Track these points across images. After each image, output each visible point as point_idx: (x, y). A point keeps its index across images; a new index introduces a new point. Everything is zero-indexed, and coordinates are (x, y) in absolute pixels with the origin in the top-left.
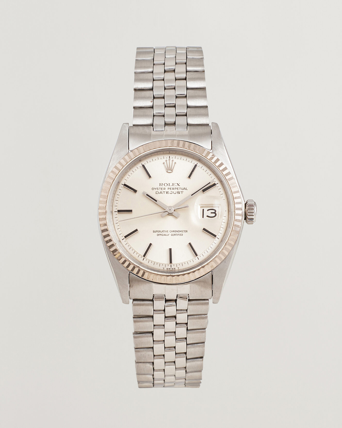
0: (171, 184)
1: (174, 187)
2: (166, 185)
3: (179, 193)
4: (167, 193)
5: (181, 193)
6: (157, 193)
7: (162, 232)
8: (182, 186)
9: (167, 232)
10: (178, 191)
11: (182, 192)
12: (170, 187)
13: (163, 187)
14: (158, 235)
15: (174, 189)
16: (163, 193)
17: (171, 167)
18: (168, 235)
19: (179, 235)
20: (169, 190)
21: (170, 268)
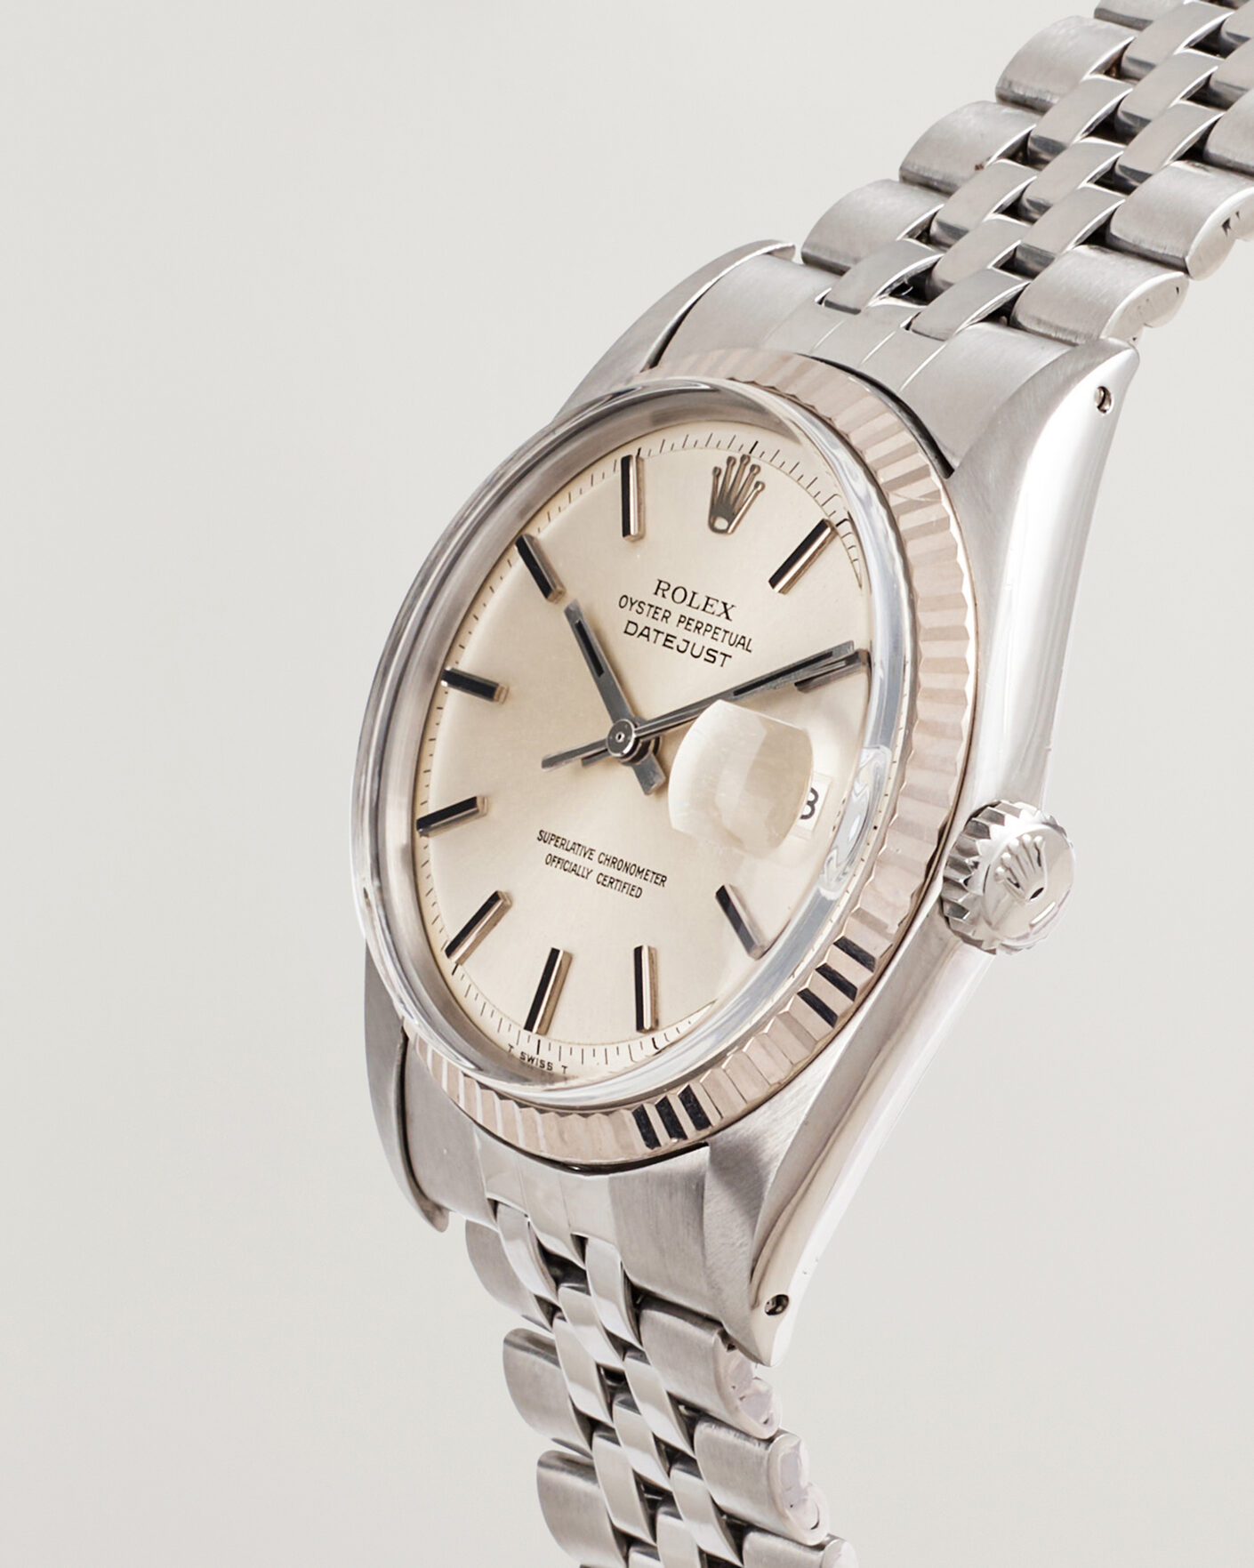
0: (700, 601)
1: (705, 618)
2: (680, 595)
3: (711, 656)
4: (669, 639)
5: (720, 658)
6: (632, 628)
7: (569, 848)
8: (736, 626)
9: (587, 856)
10: (713, 645)
11: (726, 655)
12: (689, 613)
13: (666, 603)
14: (552, 859)
15: (702, 631)
16: (653, 635)
17: (731, 503)
18: (585, 874)
19: (625, 890)
20: (680, 633)
21: (533, 1054)
